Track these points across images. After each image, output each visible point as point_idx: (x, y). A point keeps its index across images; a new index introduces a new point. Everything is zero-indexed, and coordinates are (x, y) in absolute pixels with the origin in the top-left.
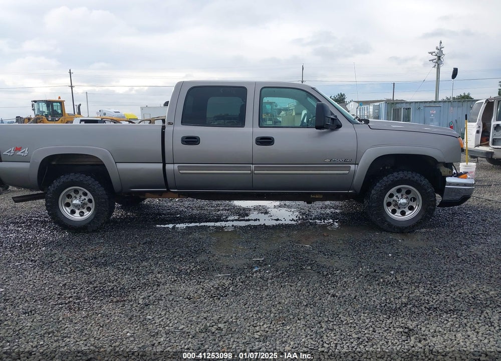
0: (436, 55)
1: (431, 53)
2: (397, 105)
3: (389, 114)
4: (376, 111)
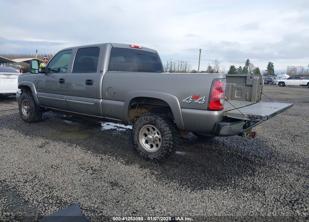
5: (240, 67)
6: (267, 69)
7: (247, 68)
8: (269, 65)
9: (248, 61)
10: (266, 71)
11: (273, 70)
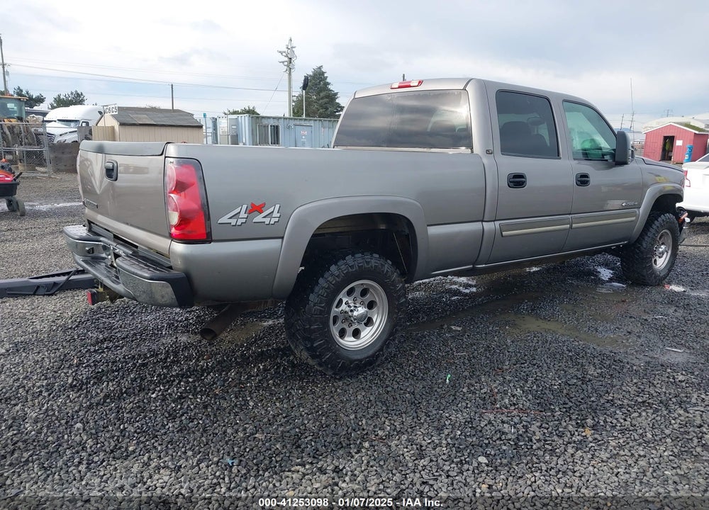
0: (287, 56)
1: (281, 53)
2: (263, 120)
3: (255, 133)
4: (234, 127)
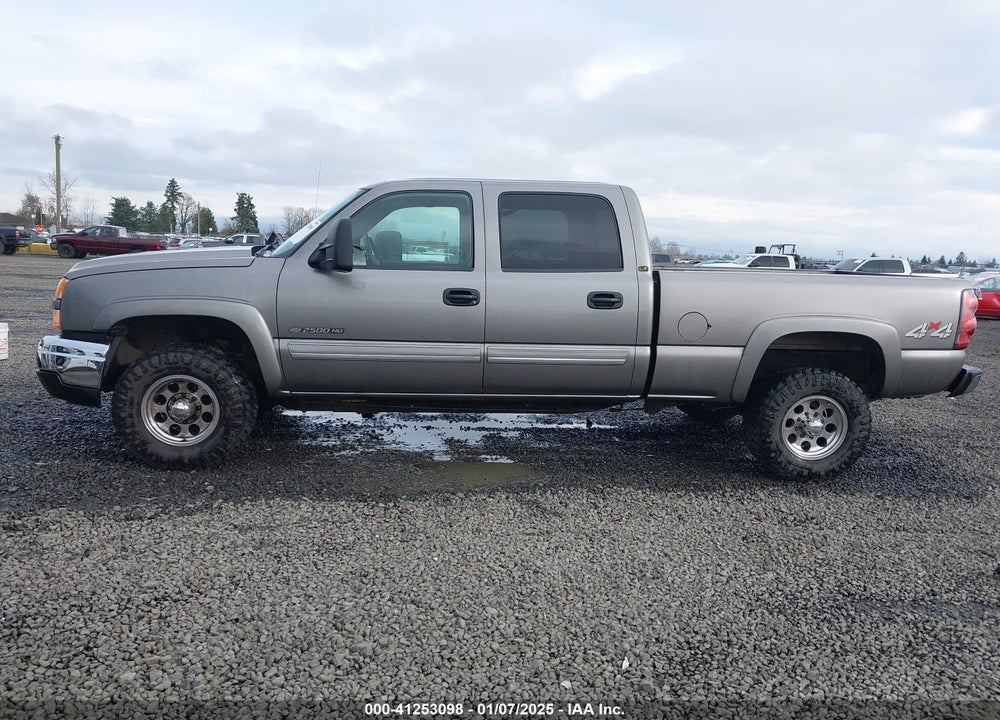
5: (150, 204)
6: (235, 214)
7: (173, 207)
8: (240, 202)
9: (173, 184)
10: (232, 219)
11: (254, 218)
